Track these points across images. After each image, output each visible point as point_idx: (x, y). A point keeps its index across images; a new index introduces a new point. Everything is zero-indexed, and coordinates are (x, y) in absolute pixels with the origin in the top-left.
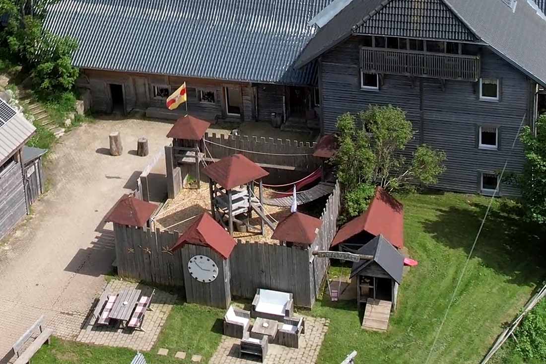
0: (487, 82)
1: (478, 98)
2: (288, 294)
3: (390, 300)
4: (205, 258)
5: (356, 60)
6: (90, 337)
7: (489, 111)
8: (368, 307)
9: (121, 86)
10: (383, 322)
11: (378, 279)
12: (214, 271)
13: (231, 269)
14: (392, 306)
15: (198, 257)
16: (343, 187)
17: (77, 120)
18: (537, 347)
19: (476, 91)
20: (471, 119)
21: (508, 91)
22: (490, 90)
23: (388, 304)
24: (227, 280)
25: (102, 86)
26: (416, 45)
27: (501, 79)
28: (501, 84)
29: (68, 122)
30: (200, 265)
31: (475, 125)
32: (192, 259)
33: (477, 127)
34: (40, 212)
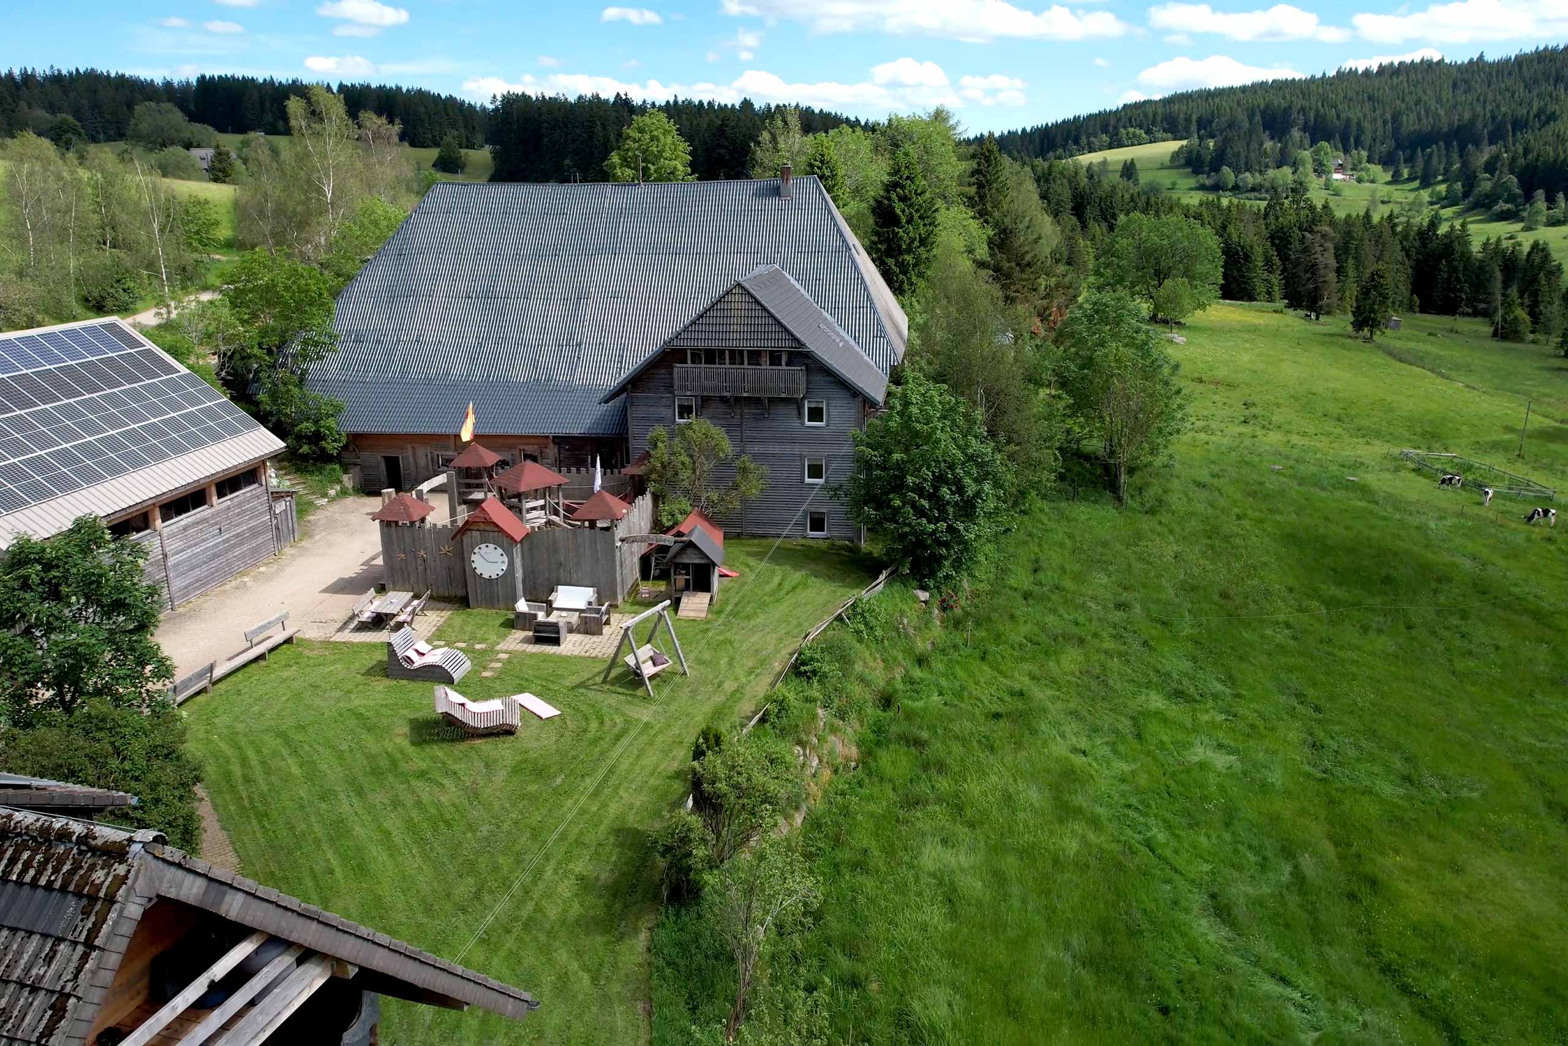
0: (813, 405)
1: (803, 424)
2: (591, 589)
3: (709, 591)
4: (492, 546)
5: (670, 388)
6: (348, 636)
7: (817, 438)
8: (684, 600)
9: (398, 458)
10: (701, 611)
11: (696, 565)
12: (503, 562)
13: (523, 565)
14: (711, 599)
15: (483, 546)
16: (656, 498)
17: (344, 493)
18: (871, 628)
19: (800, 414)
20: (797, 449)
21: (834, 412)
22: (816, 414)
23: (707, 596)
24: (519, 574)
25: (375, 458)
26: (736, 356)
27: (828, 399)
28: (828, 405)
29: (332, 492)
30: (486, 556)
31: (801, 456)
32: (476, 550)
33: (802, 457)
34: (291, 555)
